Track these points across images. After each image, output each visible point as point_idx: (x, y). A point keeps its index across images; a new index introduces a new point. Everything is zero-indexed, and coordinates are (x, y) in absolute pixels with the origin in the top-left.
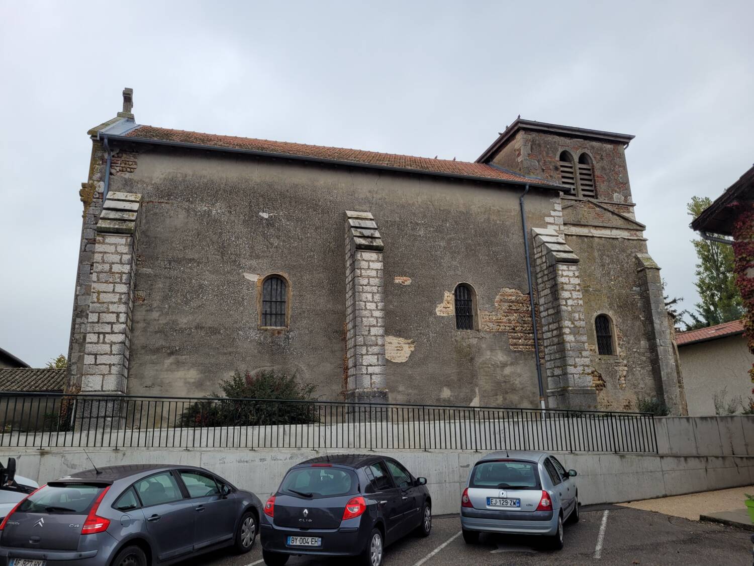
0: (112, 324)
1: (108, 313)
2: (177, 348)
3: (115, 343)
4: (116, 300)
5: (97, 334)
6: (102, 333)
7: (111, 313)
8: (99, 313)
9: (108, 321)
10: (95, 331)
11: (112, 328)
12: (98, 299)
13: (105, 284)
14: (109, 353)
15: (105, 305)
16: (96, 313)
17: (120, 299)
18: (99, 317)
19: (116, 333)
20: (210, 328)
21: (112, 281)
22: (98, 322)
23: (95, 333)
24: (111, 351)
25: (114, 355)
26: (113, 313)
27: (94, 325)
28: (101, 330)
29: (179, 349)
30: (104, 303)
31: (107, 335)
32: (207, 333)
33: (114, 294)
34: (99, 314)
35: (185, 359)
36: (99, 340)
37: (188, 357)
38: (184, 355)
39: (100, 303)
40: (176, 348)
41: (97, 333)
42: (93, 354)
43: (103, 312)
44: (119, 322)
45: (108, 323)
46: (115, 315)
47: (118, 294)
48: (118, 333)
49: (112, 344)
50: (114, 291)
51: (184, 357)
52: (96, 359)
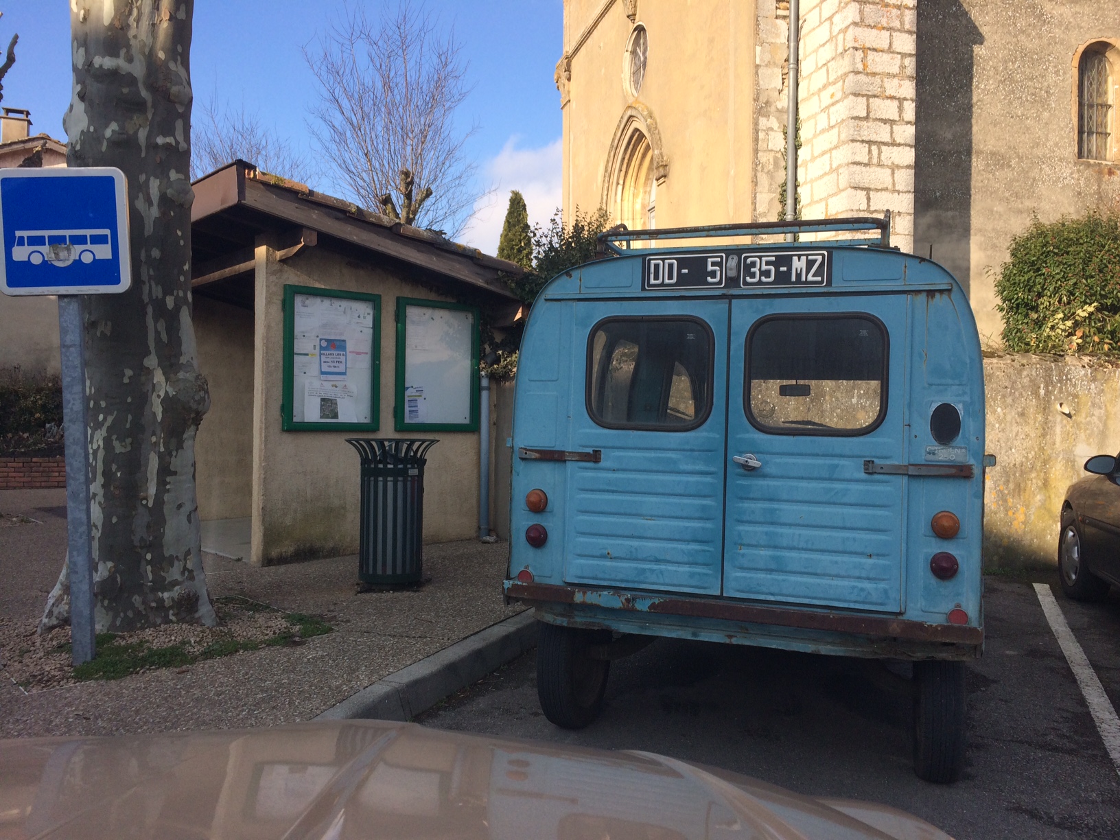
0: (891, 122)
1: (883, 99)
2: (938, 194)
3: (898, 167)
4: (895, 69)
5: (867, 145)
6: (875, 143)
7: (888, 98)
8: (868, 97)
9: (884, 117)
10: (864, 138)
11: (892, 133)
12: (865, 66)
13: (874, 32)
14: (890, 187)
15: (877, 80)
16: (863, 96)
17: (903, 67)
18: (868, 106)
19: (899, 145)
20: (993, 154)
21: (885, 25)
22: (867, 118)
23: (863, 141)
24: (894, 184)
25: (899, 192)
26: (892, 98)
27: (861, 123)
28: (873, 137)
29: (942, 196)
30: (874, 74)
31: (884, 148)
32: (988, 165)
33: (891, 55)
34: (868, 100)
35: (953, 217)
36: (870, 158)
37: (957, 213)
38: (951, 209)
39: (867, 74)
40: (935, 193)
41: (867, 142)
42: (862, 189)
43: (875, 96)
44: (903, 120)
45: (885, 121)
46: (896, 103)
47: (899, 56)
48: (902, 145)
49: (894, 168)
50: (890, 50)
51: (950, 213)
52: (869, 199)
